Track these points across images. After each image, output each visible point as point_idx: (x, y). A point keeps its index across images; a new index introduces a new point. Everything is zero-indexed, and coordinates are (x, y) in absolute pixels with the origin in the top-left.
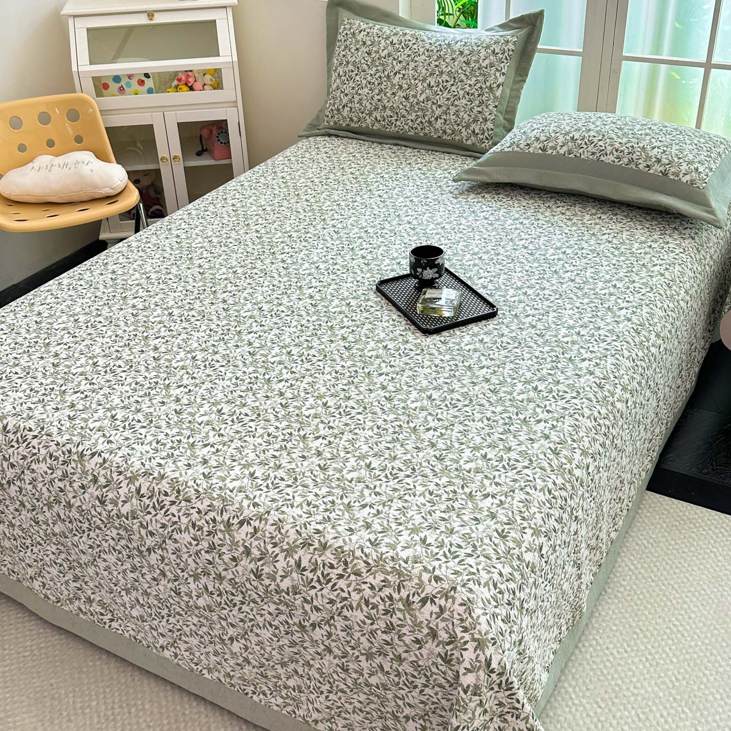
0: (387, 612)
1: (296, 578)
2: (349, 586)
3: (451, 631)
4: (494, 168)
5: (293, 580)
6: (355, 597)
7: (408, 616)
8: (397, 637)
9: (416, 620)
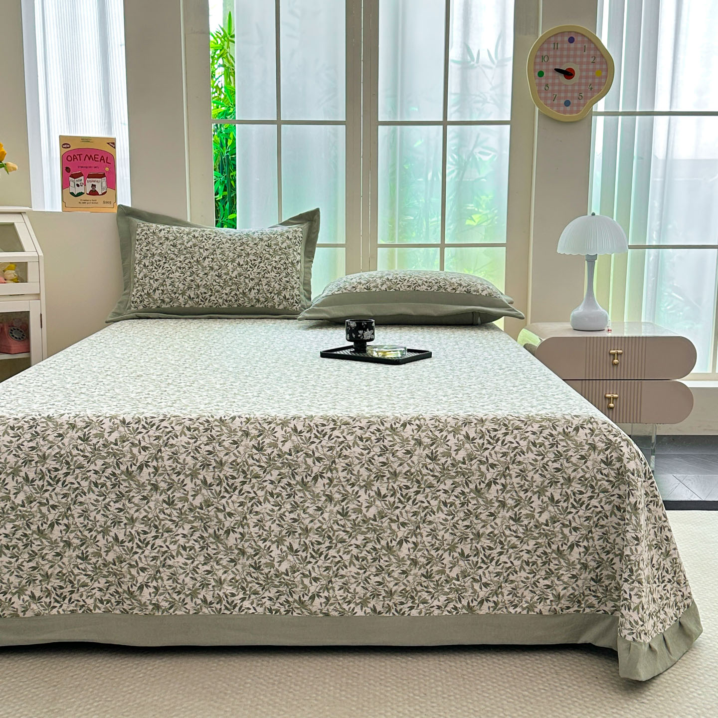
0: (552, 445)
1: (469, 447)
2: (515, 438)
3: (605, 440)
4: (331, 307)
5: (466, 449)
6: (523, 443)
7: (569, 442)
8: (565, 461)
9: (577, 442)
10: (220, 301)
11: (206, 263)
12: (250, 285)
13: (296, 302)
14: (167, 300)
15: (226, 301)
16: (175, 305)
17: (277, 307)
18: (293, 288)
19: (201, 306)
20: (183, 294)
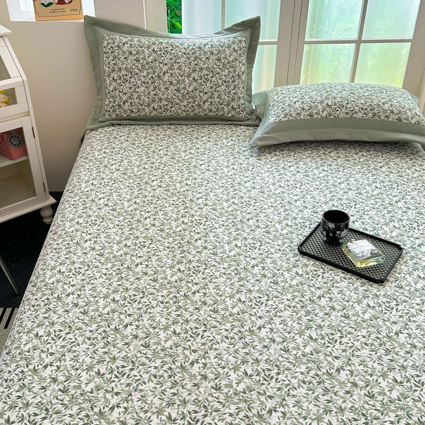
10: (180, 111)
11: (166, 78)
12: (204, 98)
13: (242, 111)
14: (135, 110)
15: (185, 111)
16: (142, 114)
17: (226, 115)
18: (239, 98)
19: (163, 115)
20: (148, 106)
